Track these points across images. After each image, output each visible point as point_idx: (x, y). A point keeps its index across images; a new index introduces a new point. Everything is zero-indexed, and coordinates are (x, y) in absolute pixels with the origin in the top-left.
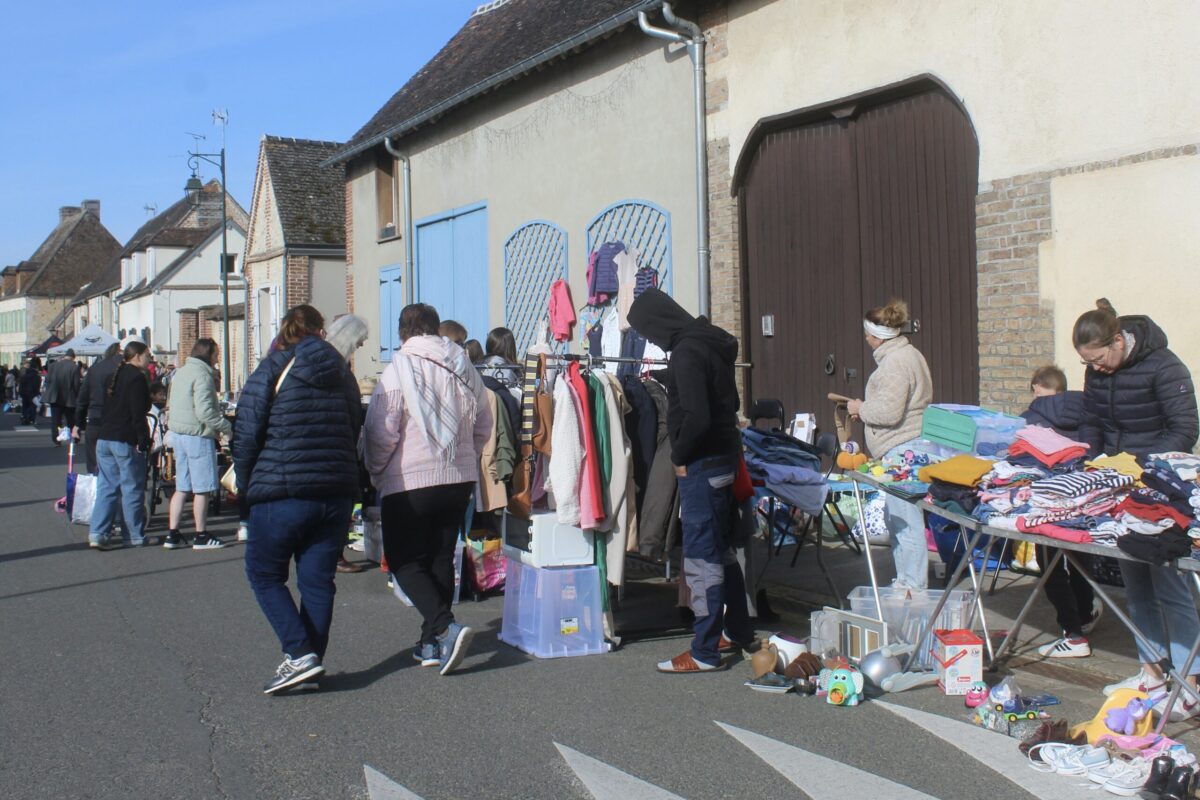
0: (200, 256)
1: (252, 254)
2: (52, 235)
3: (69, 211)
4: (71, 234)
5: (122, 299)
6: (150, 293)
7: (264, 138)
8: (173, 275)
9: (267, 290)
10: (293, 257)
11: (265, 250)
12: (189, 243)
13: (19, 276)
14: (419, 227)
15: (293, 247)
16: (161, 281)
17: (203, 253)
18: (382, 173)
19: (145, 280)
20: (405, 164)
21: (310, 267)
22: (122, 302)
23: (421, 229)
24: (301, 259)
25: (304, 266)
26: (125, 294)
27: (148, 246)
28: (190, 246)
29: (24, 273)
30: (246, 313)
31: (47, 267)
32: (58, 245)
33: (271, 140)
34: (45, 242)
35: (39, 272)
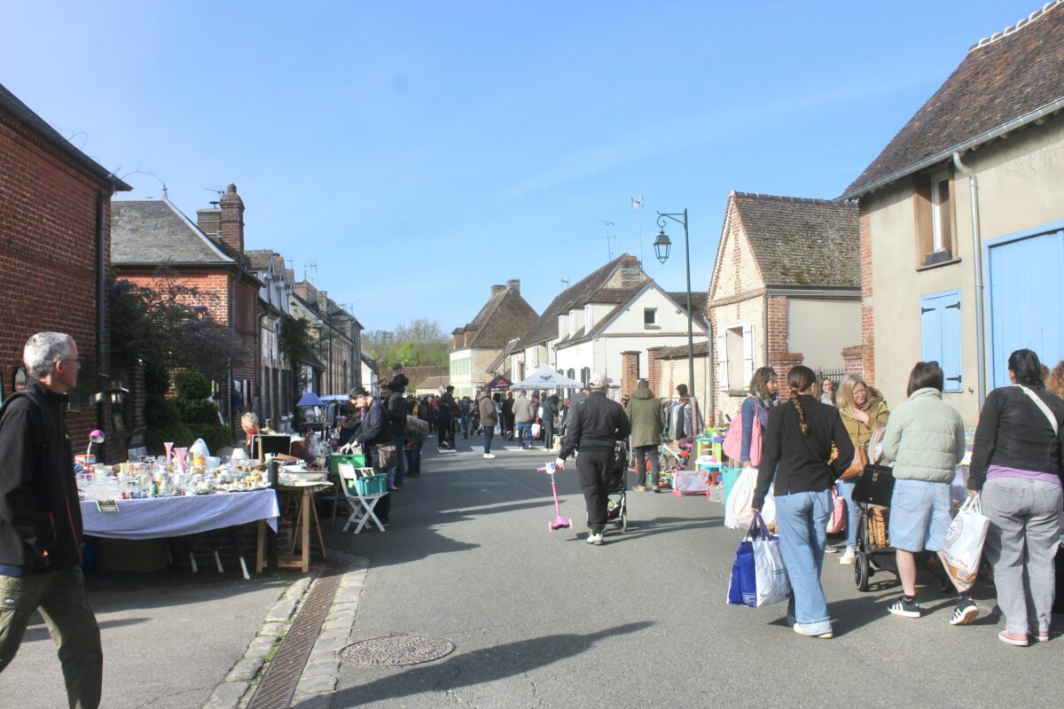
0: (628, 310)
1: (715, 299)
2: (487, 305)
3: (498, 288)
4: (501, 304)
5: (558, 347)
6: (590, 340)
7: (733, 193)
8: (608, 326)
9: (739, 331)
10: (773, 297)
11: (734, 294)
12: (618, 300)
13: (465, 334)
14: (991, 247)
15: (772, 289)
16: (598, 330)
17: (630, 308)
18: (922, 198)
19: (583, 330)
20: (972, 181)
21: (787, 307)
22: (560, 349)
23: (994, 250)
24: (779, 299)
25: (782, 305)
26: (564, 342)
27: (586, 303)
28: (619, 303)
29: (469, 332)
30: (710, 350)
31: (485, 328)
32: (492, 313)
33: (738, 195)
34: (482, 310)
35: (480, 331)
